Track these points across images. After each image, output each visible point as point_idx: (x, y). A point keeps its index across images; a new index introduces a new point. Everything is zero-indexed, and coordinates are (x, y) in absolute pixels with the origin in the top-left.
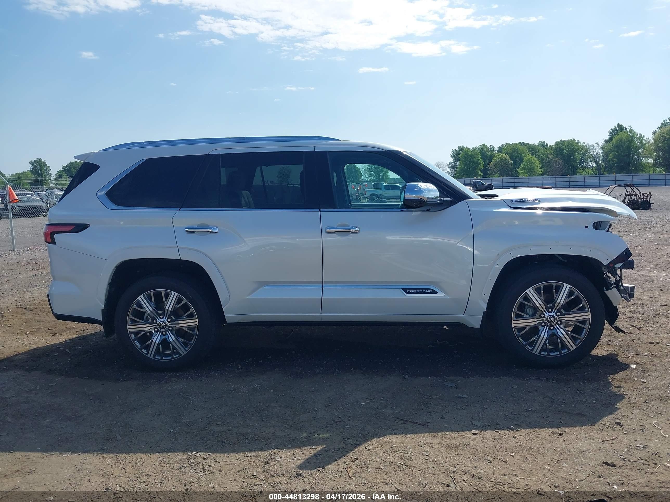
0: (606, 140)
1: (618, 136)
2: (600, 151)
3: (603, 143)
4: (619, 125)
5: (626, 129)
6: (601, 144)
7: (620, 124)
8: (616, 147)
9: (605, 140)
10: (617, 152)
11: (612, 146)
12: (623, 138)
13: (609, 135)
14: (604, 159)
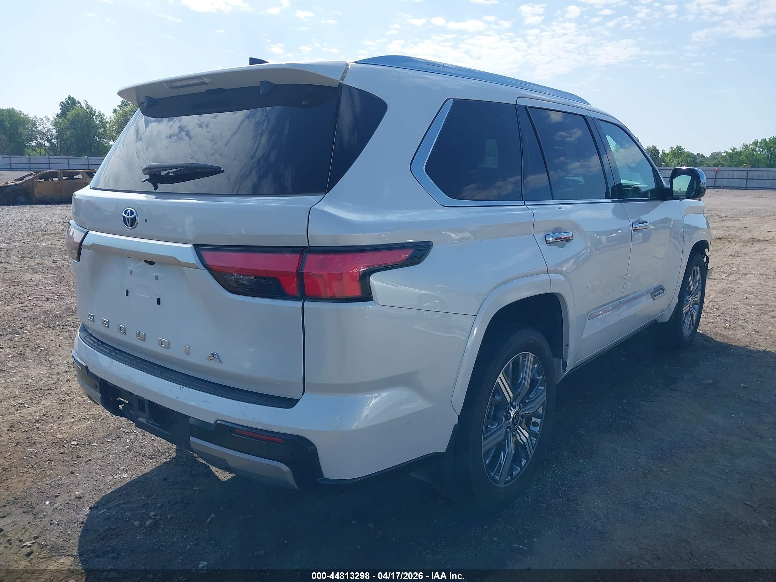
0: (58, 114)
1: (73, 111)
2: (51, 127)
3: (54, 118)
4: (69, 98)
5: (79, 103)
6: (52, 119)
7: (71, 96)
8: (72, 123)
9: (56, 114)
10: (75, 130)
11: (67, 122)
12: (79, 114)
13: (61, 109)
14: (58, 138)
